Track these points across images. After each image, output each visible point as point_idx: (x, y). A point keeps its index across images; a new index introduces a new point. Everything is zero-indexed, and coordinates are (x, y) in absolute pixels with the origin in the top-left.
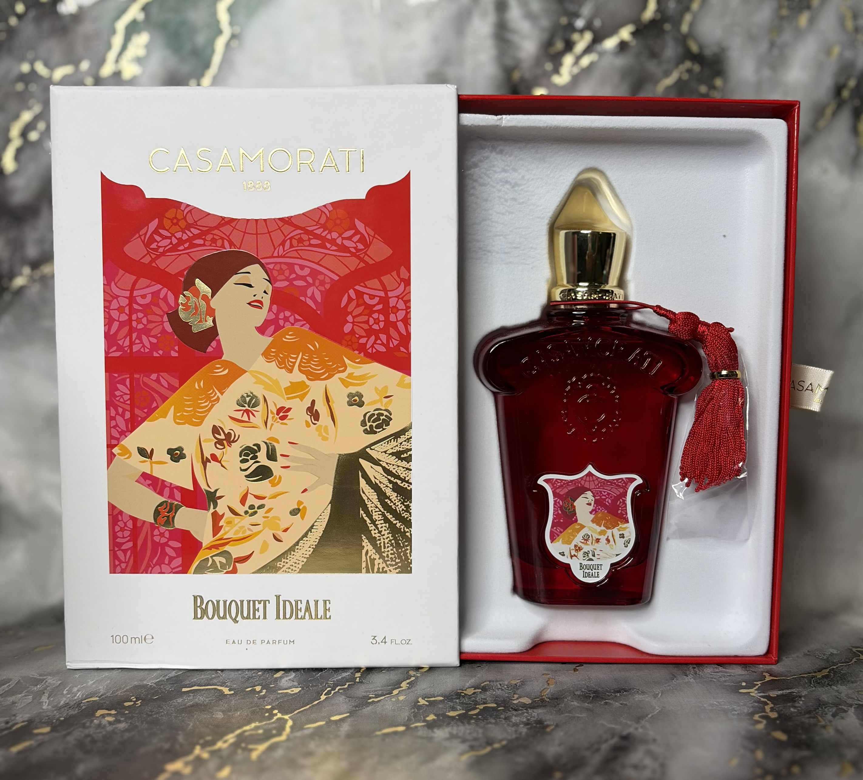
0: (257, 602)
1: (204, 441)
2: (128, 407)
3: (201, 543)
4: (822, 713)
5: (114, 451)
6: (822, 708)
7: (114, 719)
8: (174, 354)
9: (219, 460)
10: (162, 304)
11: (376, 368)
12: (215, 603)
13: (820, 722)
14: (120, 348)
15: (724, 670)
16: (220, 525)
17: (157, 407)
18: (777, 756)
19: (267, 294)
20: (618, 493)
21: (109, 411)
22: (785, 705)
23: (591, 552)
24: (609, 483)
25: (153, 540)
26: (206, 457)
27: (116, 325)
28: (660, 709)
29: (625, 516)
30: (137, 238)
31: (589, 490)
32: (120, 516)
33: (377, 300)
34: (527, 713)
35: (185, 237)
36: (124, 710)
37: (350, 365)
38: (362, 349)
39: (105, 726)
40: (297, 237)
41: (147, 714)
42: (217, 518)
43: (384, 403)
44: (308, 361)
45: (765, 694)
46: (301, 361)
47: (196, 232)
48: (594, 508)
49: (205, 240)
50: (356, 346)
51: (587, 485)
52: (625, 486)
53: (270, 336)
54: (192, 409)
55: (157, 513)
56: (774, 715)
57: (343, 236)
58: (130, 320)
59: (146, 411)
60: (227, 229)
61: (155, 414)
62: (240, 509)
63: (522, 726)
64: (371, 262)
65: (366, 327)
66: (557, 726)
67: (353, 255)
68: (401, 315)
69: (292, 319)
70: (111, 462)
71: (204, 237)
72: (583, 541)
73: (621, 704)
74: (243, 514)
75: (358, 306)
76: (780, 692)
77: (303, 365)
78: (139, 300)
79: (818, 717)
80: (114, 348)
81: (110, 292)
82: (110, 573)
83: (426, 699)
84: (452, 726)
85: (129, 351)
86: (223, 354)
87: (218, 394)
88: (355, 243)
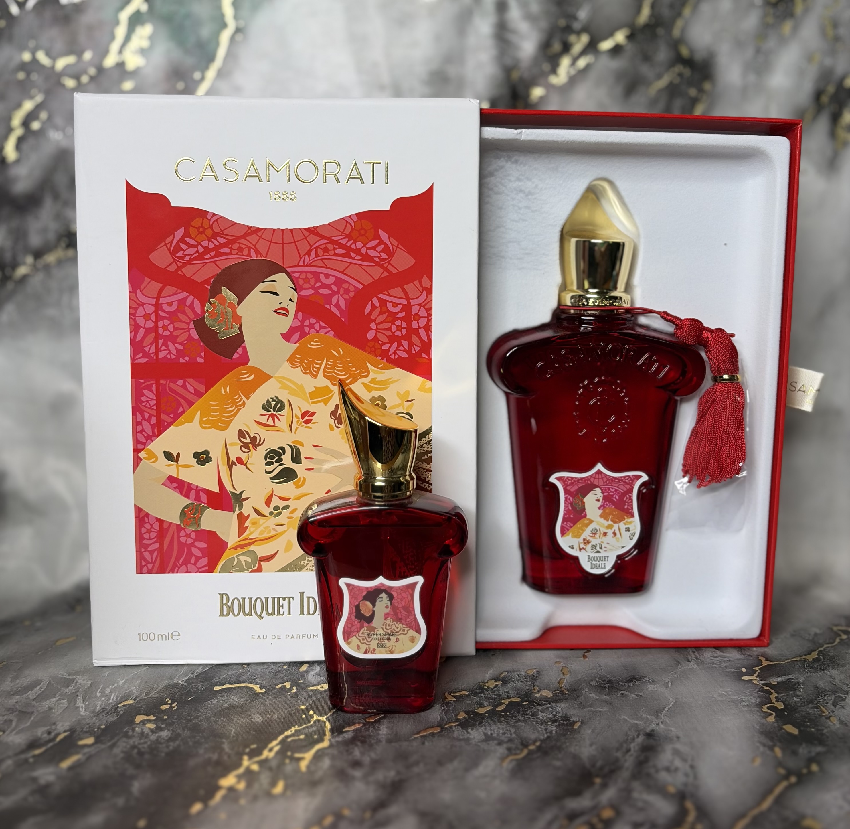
0: (281, 599)
1: (230, 444)
2: (154, 413)
3: (227, 543)
4: (823, 702)
5: (140, 455)
6: (822, 696)
7: (155, 726)
8: (200, 360)
9: (245, 463)
10: (188, 311)
11: (397, 372)
12: (241, 600)
13: (824, 713)
14: (146, 355)
15: (722, 654)
16: (245, 525)
17: (183, 412)
18: (795, 753)
19: (293, 302)
20: (625, 490)
21: (134, 417)
22: (788, 694)
23: (598, 545)
24: (616, 481)
25: (179, 542)
26: (232, 460)
27: (141, 332)
28: (674, 701)
29: (630, 511)
30: (163, 246)
31: (597, 486)
32: (146, 519)
33: (400, 307)
34: (551, 707)
35: (211, 246)
36: (162, 715)
37: (373, 370)
38: (384, 355)
39: (147, 734)
40: (322, 247)
41: (186, 719)
42: (242, 519)
43: (405, 408)
44: (333, 367)
45: (767, 682)
46: (325, 367)
47: (222, 241)
48: (602, 504)
49: (231, 249)
50: (379, 352)
51: (596, 482)
52: (632, 483)
53: (295, 343)
54: (218, 413)
55: (183, 514)
56: (780, 706)
57: (367, 246)
58: (156, 327)
59: (172, 416)
60: (253, 239)
61: (182, 419)
62: (265, 510)
63: (551, 723)
64: (394, 271)
65: (389, 333)
66: (582, 722)
67: (377, 264)
68: (423, 322)
69: (317, 326)
70: (137, 466)
71: (230, 246)
72: (591, 535)
73: (637, 695)
74: (268, 515)
75: (381, 313)
76: (779, 679)
77: (327, 370)
78: (165, 307)
79: (822, 707)
80: (141, 355)
81: (135, 300)
82: (137, 573)
83: (452, 694)
84: (485, 725)
85: (155, 358)
86: (249, 360)
87: (244, 399)
88: (379, 253)
